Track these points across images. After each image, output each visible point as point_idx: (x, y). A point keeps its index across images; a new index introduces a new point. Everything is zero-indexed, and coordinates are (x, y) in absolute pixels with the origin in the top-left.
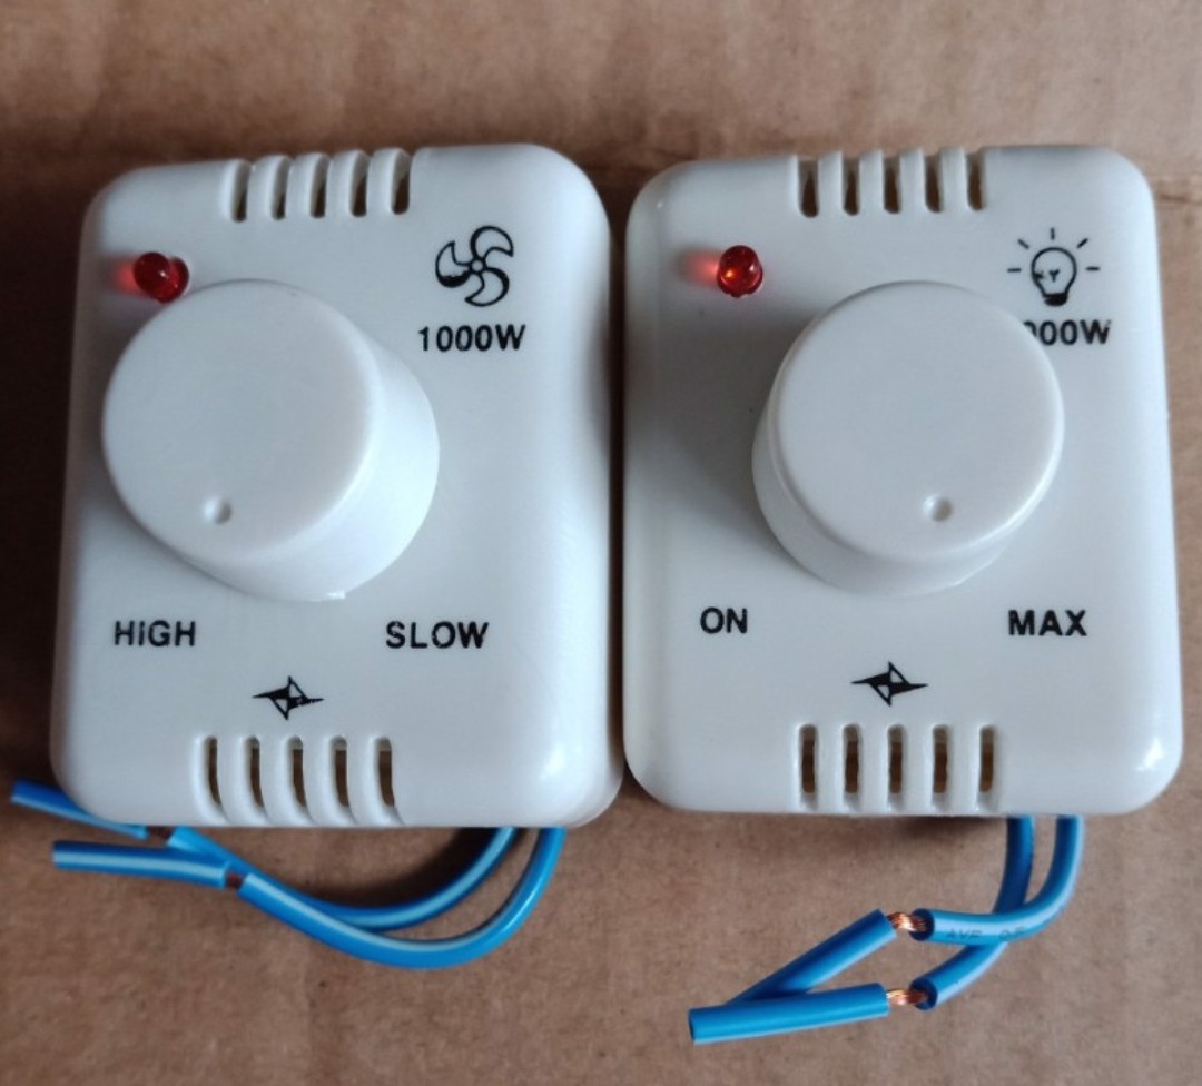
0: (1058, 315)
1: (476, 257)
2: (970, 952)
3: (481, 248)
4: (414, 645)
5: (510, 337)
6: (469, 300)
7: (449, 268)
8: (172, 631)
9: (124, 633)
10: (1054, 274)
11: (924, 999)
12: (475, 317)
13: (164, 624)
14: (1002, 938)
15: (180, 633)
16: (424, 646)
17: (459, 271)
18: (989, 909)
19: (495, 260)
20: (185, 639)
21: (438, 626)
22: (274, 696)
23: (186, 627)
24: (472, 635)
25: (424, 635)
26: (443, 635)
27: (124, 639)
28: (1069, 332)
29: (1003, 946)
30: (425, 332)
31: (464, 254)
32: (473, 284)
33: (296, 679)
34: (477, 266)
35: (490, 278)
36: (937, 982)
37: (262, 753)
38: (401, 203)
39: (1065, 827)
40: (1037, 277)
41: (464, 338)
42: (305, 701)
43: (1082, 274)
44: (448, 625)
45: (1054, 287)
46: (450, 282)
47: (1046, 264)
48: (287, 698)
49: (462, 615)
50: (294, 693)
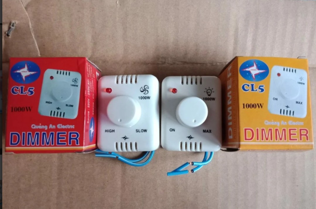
0: (209, 97)
1: (145, 89)
2: (198, 166)
3: (145, 88)
4: (139, 132)
5: (149, 98)
6: (144, 94)
7: (142, 90)
8: (112, 131)
9: (106, 131)
10: (209, 92)
11: (192, 172)
12: (145, 96)
13: (111, 130)
14: (202, 165)
15: (113, 131)
16: (140, 132)
17: (143, 90)
18: (201, 162)
19: (147, 89)
20: (113, 132)
21: (142, 130)
22: (124, 138)
23: (113, 130)
24: (145, 131)
25: (140, 131)
26: (142, 131)
27: (106, 132)
28: (211, 99)
29: (203, 166)
30: (139, 97)
31: (143, 88)
32: (144, 92)
33: (126, 136)
34: (145, 90)
35: (146, 91)
36: (194, 170)
37: (123, 144)
38: (136, 82)
39: (211, 153)
40: (207, 93)
41: (144, 98)
42: (127, 138)
43: (212, 92)
44: (143, 130)
45: (209, 94)
46: (142, 91)
47: (208, 91)
48: (125, 138)
49: (144, 129)
50: (126, 137)
